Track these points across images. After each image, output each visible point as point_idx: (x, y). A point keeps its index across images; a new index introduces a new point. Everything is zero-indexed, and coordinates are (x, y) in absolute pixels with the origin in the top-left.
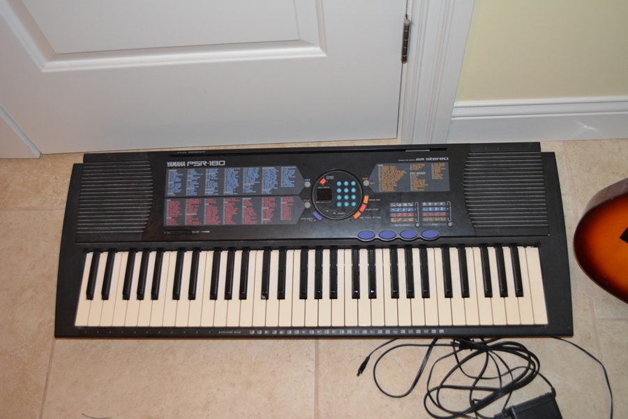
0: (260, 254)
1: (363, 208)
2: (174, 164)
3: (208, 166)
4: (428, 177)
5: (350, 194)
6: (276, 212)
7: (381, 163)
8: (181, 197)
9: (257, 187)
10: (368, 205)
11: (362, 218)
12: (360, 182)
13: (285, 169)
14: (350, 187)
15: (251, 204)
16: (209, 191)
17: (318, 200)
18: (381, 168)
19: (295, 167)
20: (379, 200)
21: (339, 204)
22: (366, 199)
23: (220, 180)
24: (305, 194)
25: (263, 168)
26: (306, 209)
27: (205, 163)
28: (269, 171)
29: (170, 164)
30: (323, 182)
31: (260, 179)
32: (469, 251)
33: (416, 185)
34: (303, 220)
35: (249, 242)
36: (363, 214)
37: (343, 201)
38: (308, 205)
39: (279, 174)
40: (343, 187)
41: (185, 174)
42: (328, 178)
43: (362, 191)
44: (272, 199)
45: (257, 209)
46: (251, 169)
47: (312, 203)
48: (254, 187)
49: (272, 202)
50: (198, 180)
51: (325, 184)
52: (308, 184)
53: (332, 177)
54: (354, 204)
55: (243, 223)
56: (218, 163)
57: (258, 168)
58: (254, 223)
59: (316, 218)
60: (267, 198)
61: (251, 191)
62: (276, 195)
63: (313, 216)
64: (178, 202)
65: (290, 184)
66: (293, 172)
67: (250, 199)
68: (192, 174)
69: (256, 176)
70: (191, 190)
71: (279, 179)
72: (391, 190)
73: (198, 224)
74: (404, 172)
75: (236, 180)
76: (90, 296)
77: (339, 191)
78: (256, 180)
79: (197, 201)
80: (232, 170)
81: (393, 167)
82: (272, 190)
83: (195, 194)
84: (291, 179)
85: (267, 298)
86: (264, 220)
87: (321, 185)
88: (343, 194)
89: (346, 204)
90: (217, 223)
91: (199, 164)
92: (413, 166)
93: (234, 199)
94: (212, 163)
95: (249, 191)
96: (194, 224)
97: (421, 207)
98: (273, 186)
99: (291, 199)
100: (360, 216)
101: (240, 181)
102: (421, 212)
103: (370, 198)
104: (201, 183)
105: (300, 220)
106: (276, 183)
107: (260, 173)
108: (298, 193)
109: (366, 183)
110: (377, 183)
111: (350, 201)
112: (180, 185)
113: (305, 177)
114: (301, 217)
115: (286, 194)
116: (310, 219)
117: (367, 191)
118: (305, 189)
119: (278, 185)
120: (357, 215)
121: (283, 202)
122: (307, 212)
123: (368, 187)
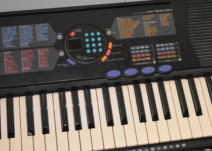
0: (23, 99)
1: (108, 52)
4: (158, 25)
5: (96, 42)
6: (35, 61)
7: (119, 16)
9: (16, 42)
10: (113, 50)
11: (109, 60)
12: (104, 33)
13: (39, 27)
14: (96, 37)
15: (11, 57)
17: (70, 49)
18: (119, 20)
19: (47, 24)
20: (121, 45)
21: (88, 51)
22: (110, 45)
24: (58, 45)
25: (20, 27)
26: (60, 58)
28: (25, 29)
30: (73, 34)
31: (18, 36)
32: (196, 80)
33: (149, 32)
34: (59, 66)
35: (13, 89)
36: (110, 57)
37: (91, 48)
38: (62, 54)
39: (34, 31)
40: (90, 37)
42: (76, 31)
43: (106, 39)
44: (30, 51)
45: (17, 60)
46: (9, 28)
47: (64, 51)
48: (13, 43)
49: (30, 53)
51: (75, 36)
52: (60, 37)
53: (80, 30)
54: (101, 50)
55: (6, 73)
57: (15, 27)
58: (16, 72)
59: (69, 64)
60: (25, 51)
61: (11, 46)
62: (34, 47)
63: (67, 63)
65: (45, 38)
66: (46, 28)
67: (10, 52)
69: (14, 33)
71: (34, 35)
72: (129, 36)
74: (138, 22)
77: (87, 40)
78: (15, 37)
81: (129, 19)
82: (30, 44)
84: (45, 34)
85: (33, 134)
86: (25, 69)
87: (71, 37)
88: (90, 43)
89: (95, 51)
92: (145, 17)
95: (9, 46)
97: (155, 48)
98: (29, 41)
99: (47, 50)
100: (107, 59)
102: (156, 52)
103: (113, 44)
105: (56, 66)
106: (32, 38)
107: (17, 30)
108: (53, 45)
109: (109, 33)
110: (118, 31)
111: (97, 48)
113: (57, 31)
114: (57, 63)
115: (42, 46)
116: (65, 65)
117: (111, 38)
118: (58, 40)
119: (35, 39)
120: (104, 59)
121: (40, 53)
122: (62, 60)
123: (111, 36)
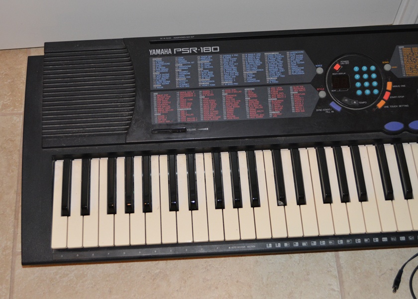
0: (269, 153)
1: (387, 96)
2: (158, 52)
3: (199, 53)
5: (370, 80)
6: (286, 103)
7: (401, 44)
8: (170, 90)
9: (261, 75)
10: (393, 92)
11: (387, 107)
12: (380, 66)
13: (291, 54)
14: (369, 72)
15: (255, 95)
16: (204, 82)
17: (334, 89)
18: (402, 50)
19: (302, 52)
20: (404, 86)
21: (359, 92)
22: (389, 86)
23: (216, 68)
24: (318, 82)
25: (265, 54)
26: (320, 99)
27: (195, 50)
28: (273, 56)
29: (153, 52)
30: (337, 67)
31: (263, 66)
34: (319, 112)
35: (256, 140)
36: (389, 102)
37: (363, 88)
38: (322, 94)
39: (284, 60)
40: (361, 73)
41: (173, 64)
42: (343, 62)
44: (280, 88)
45: (263, 100)
46: (251, 55)
47: (326, 91)
48: (257, 75)
49: (279, 91)
50: (189, 70)
51: (341, 70)
52: (320, 71)
53: (347, 62)
54: (376, 92)
55: (248, 117)
56: (211, 49)
57: (259, 54)
58: (261, 117)
59: (333, 109)
60: (273, 88)
61: (254, 80)
62: (285, 83)
63: (330, 107)
64: (167, 96)
65: (299, 71)
66: (301, 57)
67: (253, 89)
68: (180, 63)
69: (259, 63)
70: (181, 80)
71: (285, 66)
72: (416, 74)
73: (194, 120)
75: (235, 69)
76: (66, 212)
77: (357, 77)
78: (259, 67)
79: (190, 94)
80: (228, 56)
81: (415, 49)
82: (279, 78)
83: (187, 86)
84: (299, 65)
85: (285, 204)
86: (273, 113)
87: (335, 71)
88: (362, 80)
89: (368, 92)
90: (217, 119)
91: (189, 51)
93: (234, 90)
94: (204, 50)
95: (251, 80)
96: (189, 120)
98: (279, 74)
99: (302, 88)
100: (385, 105)
101: (240, 69)
103: (393, 85)
104: (193, 72)
105: (315, 110)
106: (283, 70)
107: (262, 59)
108: (310, 81)
109: (387, 67)
110: (400, 66)
111: (371, 88)
112: (167, 76)
113: (316, 62)
114: (317, 108)
115: (296, 82)
116: (327, 110)
117: (390, 76)
118: (317, 75)
119: (286, 72)
120: (381, 104)
121: (293, 91)
122: (323, 103)
123: (390, 72)
